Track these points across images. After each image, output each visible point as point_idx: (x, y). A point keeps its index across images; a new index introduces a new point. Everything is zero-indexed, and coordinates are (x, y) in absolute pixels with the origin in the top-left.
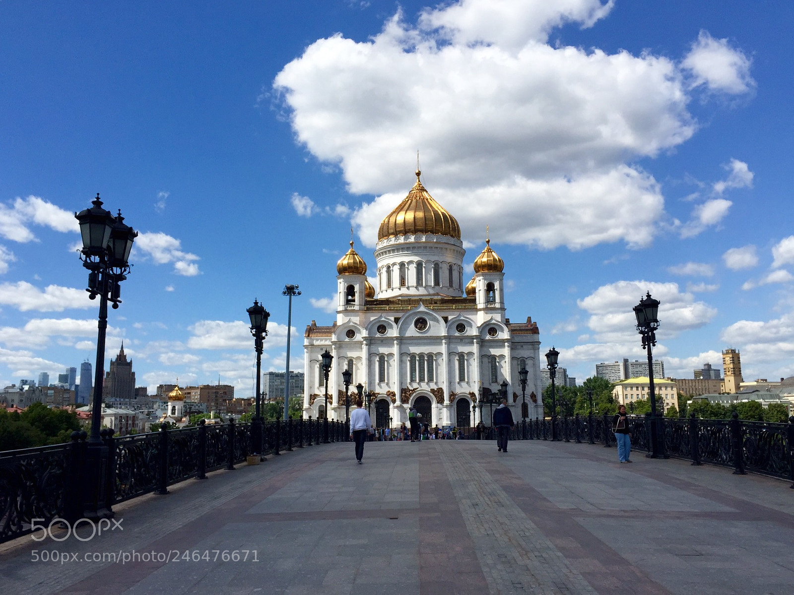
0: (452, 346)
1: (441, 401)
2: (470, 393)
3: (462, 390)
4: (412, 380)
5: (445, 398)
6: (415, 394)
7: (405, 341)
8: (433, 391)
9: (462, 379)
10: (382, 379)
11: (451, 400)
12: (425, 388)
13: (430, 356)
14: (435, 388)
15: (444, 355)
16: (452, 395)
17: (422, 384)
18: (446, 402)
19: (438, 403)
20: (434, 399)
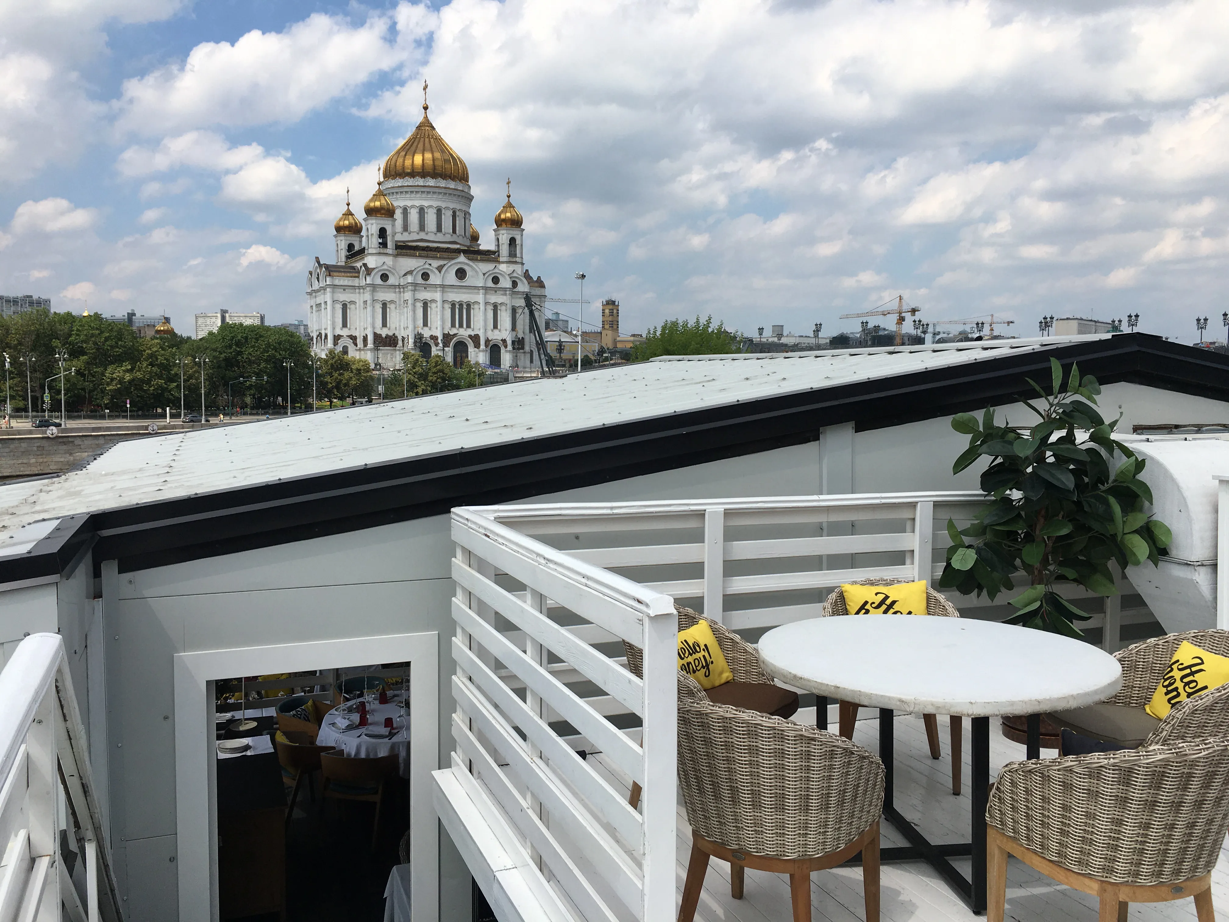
0: (488, 296)
1: (477, 345)
2: (502, 340)
3: (496, 336)
4: (453, 325)
5: (481, 343)
6: (455, 339)
7: (446, 289)
8: (470, 336)
9: (495, 327)
10: (425, 324)
11: (486, 346)
12: (464, 333)
13: (469, 305)
14: (473, 334)
15: (481, 304)
16: (487, 341)
17: (461, 330)
18: (482, 347)
19: (475, 347)
20: (472, 344)
